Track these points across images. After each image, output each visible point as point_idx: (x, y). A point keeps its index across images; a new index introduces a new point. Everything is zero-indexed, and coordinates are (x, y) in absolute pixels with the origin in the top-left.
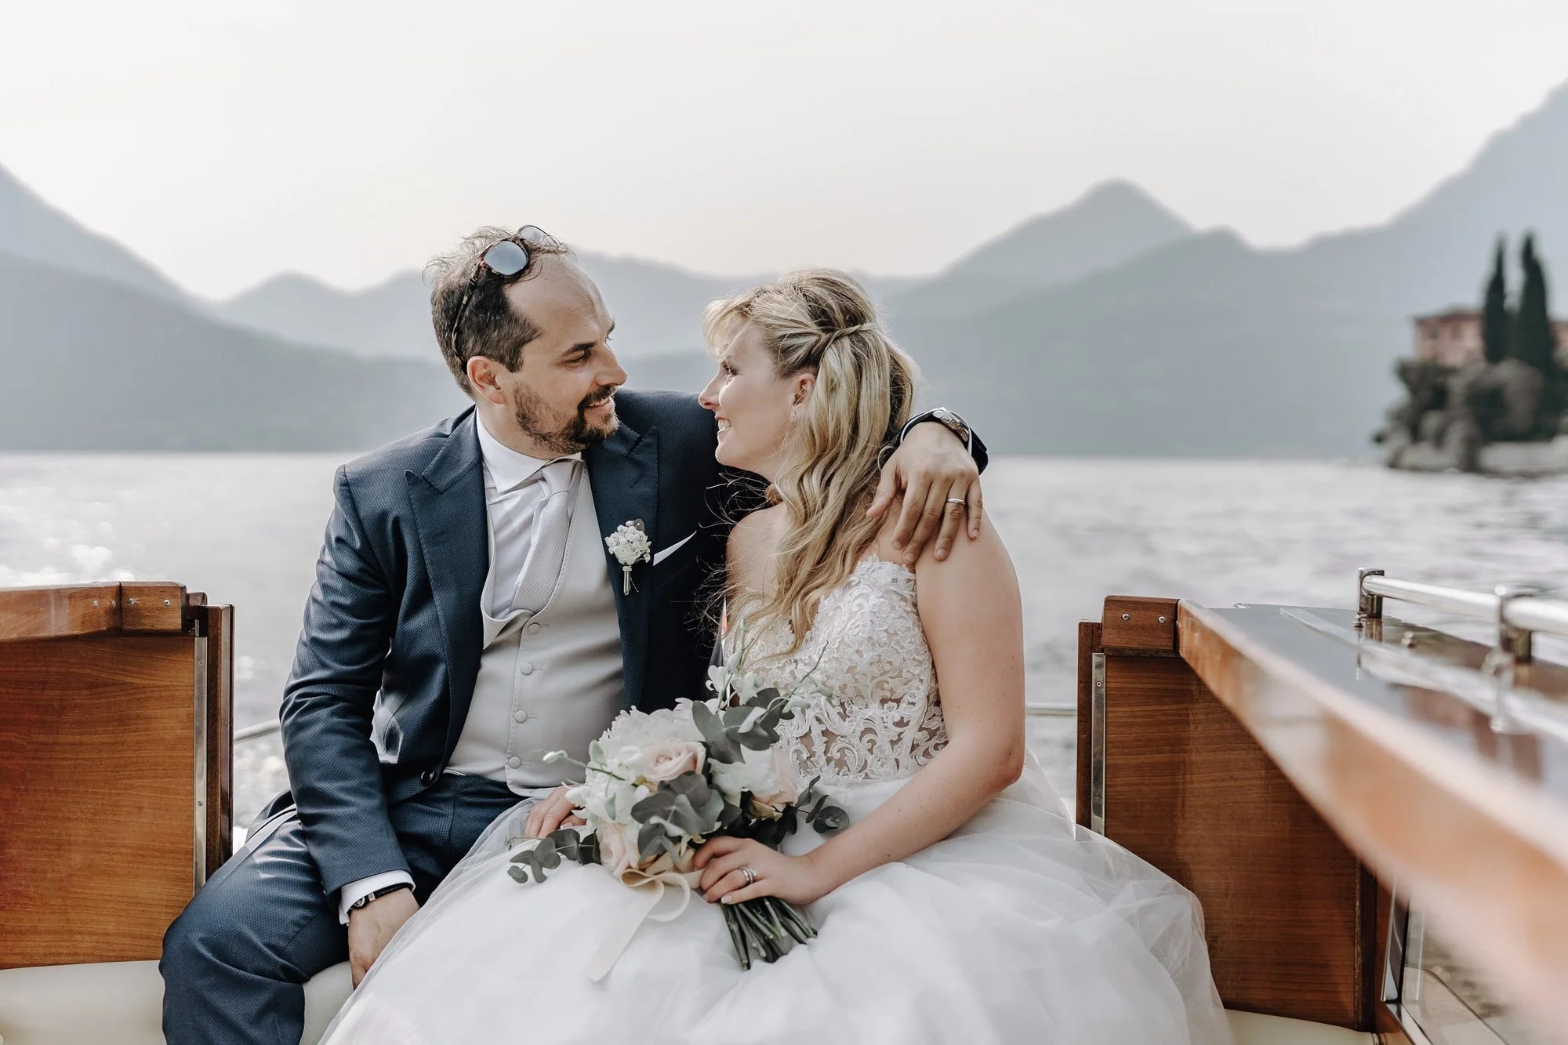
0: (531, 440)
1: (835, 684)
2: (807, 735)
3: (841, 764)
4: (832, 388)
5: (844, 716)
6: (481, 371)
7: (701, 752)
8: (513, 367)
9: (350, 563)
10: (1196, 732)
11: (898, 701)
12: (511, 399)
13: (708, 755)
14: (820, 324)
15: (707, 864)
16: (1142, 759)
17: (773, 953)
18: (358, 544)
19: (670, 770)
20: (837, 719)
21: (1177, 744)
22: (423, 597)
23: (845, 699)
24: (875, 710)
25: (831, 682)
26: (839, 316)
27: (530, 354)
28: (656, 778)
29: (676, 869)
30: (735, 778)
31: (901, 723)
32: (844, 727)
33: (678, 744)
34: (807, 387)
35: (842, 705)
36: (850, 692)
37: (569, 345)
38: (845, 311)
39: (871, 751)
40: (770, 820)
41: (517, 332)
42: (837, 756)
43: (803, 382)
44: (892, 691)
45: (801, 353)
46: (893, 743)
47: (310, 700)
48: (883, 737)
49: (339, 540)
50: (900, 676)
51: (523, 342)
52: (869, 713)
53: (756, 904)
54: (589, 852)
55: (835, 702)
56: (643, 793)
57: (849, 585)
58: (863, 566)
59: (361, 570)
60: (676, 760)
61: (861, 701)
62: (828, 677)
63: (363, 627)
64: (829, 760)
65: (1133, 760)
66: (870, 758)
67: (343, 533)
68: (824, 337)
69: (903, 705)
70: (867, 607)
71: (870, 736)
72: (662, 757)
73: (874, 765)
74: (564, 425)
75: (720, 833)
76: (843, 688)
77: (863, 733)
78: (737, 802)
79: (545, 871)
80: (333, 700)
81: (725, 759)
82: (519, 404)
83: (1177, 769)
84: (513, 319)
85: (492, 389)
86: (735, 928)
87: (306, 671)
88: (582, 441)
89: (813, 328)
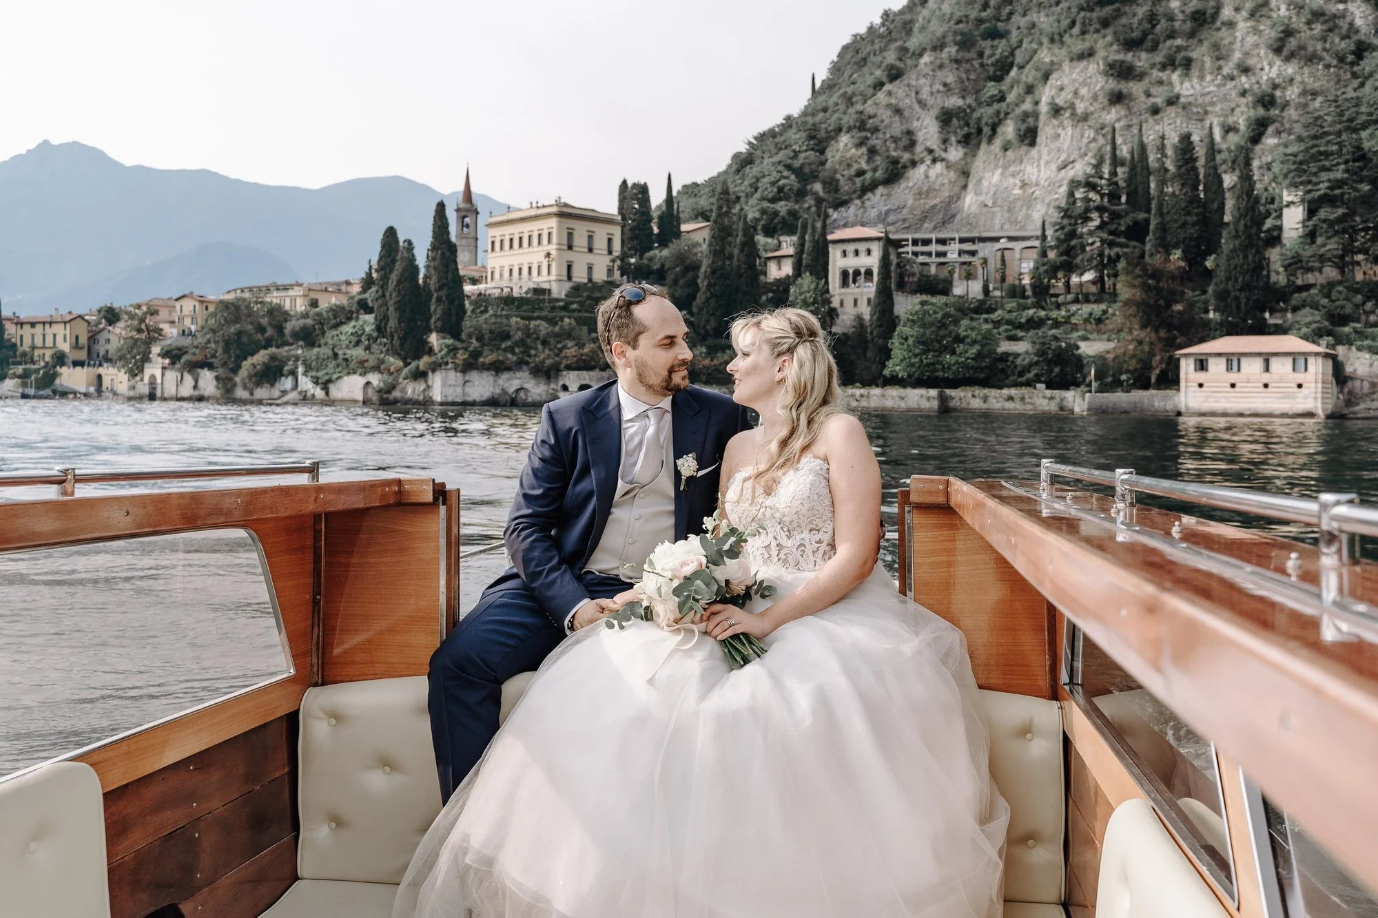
0: (644, 389)
1: (787, 519)
2: (769, 546)
3: (785, 561)
4: (801, 366)
5: (789, 537)
6: (619, 350)
7: (704, 560)
8: (634, 348)
9: (547, 453)
10: (959, 545)
11: (818, 530)
12: (633, 365)
13: (708, 562)
14: (796, 333)
15: (709, 618)
16: (932, 559)
17: (746, 661)
18: (552, 441)
19: (688, 570)
20: (785, 538)
21: (950, 552)
22: (585, 471)
23: (791, 527)
24: (806, 535)
25: (785, 519)
26: (805, 331)
27: (643, 341)
28: (683, 574)
29: (693, 622)
30: (721, 573)
31: (819, 542)
32: (788, 543)
33: (692, 557)
34: (786, 364)
35: (789, 531)
36: (795, 525)
37: (662, 335)
38: (808, 329)
39: (802, 556)
40: (738, 595)
41: (637, 329)
42: (784, 557)
43: (784, 361)
44: (817, 525)
45: (786, 347)
46: (814, 552)
47: (521, 526)
48: (809, 550)
49: (543, 441)
50: (822, 517)
51: (639, 334)
52: (803, 536)
53: (736, 637)
54: (648, 615)
55: (785, 529)
56: (676, 583)
57: (797, 469)
58: (804, 460)
59: (552, 458)
60: (691, 565)
61: (799, 529)
62: (784, 516)
63: (550, 489)
64: (779, 560)
65: (928, 560)
66: (801, 559)
67: (545, 438)
68: (797, 340)
69: (821, 533)
70: (808, 481)
71: (803, 548)
72: (683, 564)
73: (803, 564)
74: (660, 380)
75: (715, 602)
76: (791, 522)
77: (799, 546)
78: (723, 584)
79: (624, 624)
80: (533, 525)
81: (716, 564)
82: (637, 368)
83: (950, 564)
84: (635, 322)
85: (624, 359)
86: (726, 650)
87: (518, 509)
88: (670, 390)
89: (792, 335)
